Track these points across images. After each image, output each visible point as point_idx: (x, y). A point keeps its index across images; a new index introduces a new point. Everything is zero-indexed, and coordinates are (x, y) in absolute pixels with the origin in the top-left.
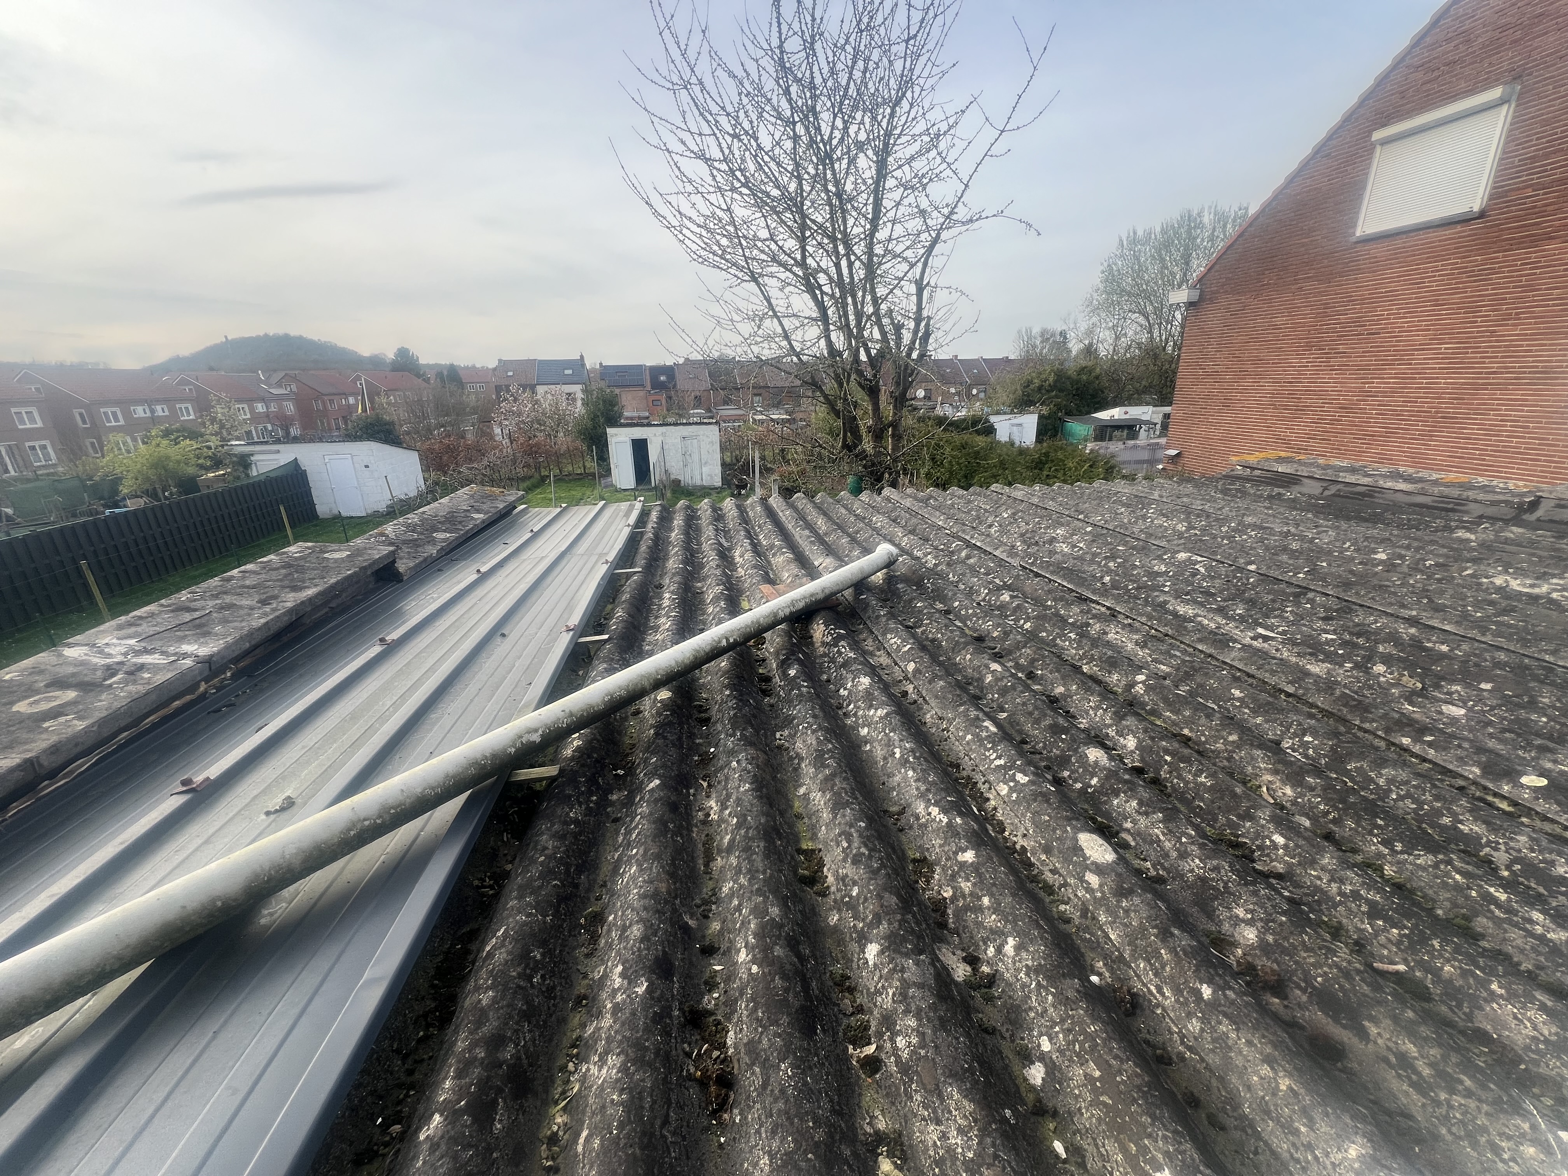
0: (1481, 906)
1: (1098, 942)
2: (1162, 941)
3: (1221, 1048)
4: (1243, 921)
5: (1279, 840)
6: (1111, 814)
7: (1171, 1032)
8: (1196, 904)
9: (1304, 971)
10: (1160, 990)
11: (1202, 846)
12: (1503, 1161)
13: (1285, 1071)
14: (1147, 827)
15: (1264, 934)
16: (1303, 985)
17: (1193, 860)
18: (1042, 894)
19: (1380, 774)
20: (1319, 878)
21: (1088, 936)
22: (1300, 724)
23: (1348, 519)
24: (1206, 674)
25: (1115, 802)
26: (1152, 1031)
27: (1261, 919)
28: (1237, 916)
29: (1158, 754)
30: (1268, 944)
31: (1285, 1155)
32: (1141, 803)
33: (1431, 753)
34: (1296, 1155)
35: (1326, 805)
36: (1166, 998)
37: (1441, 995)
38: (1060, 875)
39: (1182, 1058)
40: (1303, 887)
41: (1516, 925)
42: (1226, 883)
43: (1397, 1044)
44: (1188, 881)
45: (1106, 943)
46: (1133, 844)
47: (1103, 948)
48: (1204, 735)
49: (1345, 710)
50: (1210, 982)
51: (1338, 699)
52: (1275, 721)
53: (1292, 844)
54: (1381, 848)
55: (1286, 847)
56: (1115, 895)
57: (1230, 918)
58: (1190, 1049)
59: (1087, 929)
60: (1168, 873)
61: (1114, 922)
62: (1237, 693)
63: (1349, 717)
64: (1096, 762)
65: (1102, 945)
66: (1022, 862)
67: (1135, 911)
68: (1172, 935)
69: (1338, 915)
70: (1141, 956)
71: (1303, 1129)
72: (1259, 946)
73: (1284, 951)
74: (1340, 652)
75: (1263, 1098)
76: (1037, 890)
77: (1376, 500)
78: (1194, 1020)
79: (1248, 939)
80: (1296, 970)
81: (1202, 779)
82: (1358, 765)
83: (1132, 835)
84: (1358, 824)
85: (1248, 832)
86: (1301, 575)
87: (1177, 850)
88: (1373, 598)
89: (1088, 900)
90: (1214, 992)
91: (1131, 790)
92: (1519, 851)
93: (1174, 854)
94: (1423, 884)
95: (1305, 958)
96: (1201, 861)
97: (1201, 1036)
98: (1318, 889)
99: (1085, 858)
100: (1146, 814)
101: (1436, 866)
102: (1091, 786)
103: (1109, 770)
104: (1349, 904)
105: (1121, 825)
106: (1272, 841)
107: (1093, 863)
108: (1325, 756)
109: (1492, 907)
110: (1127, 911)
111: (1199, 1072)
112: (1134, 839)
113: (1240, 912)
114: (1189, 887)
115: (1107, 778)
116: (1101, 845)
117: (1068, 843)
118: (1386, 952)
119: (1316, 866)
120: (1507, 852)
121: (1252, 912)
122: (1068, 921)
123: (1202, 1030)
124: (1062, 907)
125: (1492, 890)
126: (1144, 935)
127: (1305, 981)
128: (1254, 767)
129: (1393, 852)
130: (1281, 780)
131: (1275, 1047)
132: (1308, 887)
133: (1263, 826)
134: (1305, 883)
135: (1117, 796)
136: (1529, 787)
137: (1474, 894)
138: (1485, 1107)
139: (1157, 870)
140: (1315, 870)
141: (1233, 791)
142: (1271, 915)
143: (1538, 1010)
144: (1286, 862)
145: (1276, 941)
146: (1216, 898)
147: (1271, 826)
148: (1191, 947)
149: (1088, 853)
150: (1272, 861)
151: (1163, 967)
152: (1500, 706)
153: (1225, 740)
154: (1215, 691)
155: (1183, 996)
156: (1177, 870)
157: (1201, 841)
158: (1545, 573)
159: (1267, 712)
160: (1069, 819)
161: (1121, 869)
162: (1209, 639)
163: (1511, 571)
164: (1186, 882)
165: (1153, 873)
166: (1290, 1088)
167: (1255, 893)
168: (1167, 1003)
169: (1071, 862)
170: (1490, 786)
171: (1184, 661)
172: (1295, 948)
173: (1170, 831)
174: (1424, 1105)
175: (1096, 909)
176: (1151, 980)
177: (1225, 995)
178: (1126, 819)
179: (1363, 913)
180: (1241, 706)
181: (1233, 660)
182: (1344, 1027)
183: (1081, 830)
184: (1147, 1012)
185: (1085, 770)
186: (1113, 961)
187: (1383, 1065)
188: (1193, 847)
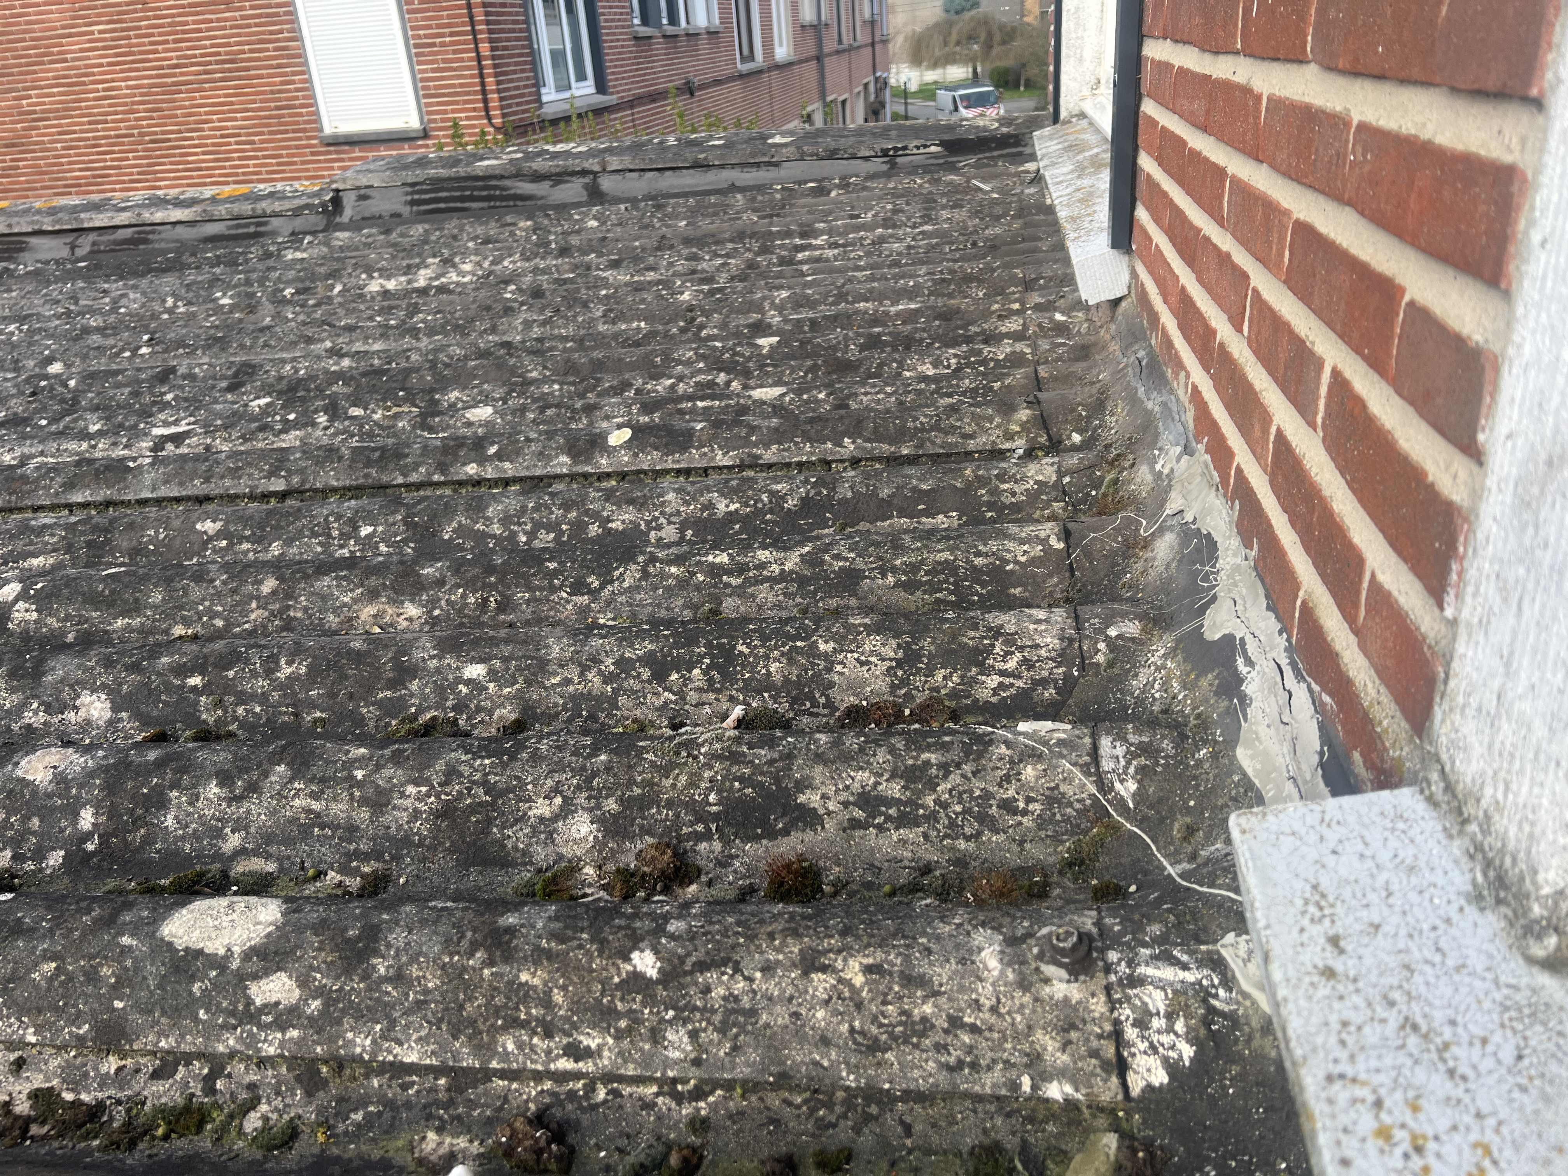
0: (715, 586)
1: (390, 1104)
2: (508, 959)
3: (743, 1030)
4: (555, 818)
5: (475, 671)
6: (178, 852)
7: (649, 1106)
8: (465, 864)
9: (686, 805)
10: (576, 1052)
11: (397, 759)
12: (1025, 813)
13: (839, 951)
14: (273, 813)
15: (599, 807)
16: (700, 828)
17: (403, 795)
18: (181, 1145)
19: (488, 519)
20: (568, 681)
21: (358, 1116)
22: (338, 517)
23: (143, 275)
24: (131, 526)
25: (170, 821)
26: (623, 1142)
27: (578, 788)
28: (542, 819)
29: (169, 688)
30: (615, 817)
31: (943, 1078)
32: (225, 779)
33: (509, 468)
34: (952, 1060)
35: (474, 591)
36: (597, 1054)
37: (791, 707)
38: (188, 1059)
39: (699, 1125)
40: (558, 714)
41: (758, 581)
42: (485, 783)
43: (847, 787)
44: (422, 839)
45: (405, 1087)
46: (271, 867)
47: (408, 1105)
48: (217, 615)
49: (373, 472)
50: (635, 942)
51: (353, 460)
52: (300, 535)
53: (497, 664)
54: (578, 599)
55: (492, 675)
56: (348, 972)
57: (535, 832)
58: (698, 1094)
59: (346, 1105)
60: (379, 857)
61: (393, 1023)
62: (209, 526)
63: (385, 479)
64: (60, 779)
65: (400, 1099)
66: (64, 1129)
67: (413, 959)
68: (511, 931)
69: (626, 713)
70: (494, 1031)
71: (928, 1009)
72: (607, 832)
73: (643, 803)
74: (292, 417)
75: (852, 1030)
76: (162, 1150)
77: (157, 246)
78: (670, 1035)
79: (585, 838)
80: (677, 816)
81: (285, 671)
82: (455, 524)
83: (255, 853)
84: (530, 588)
85: (425, 698)
86: (144, 350)
87: (364, 801)
88: (266, 345)
89: (299, 1042)
90: (656, 952)
91: (184, 770)
92: (678, 513)
93: (363, 815)
94: (650, 609)
95: (674, 786)
96: (417, 784)
97: (700, 1048)
98: (577, 699)
99: (220, 963)
100: (253, 788)
101: (646, 575)
102: (87, 836)
103: (103, 770)
104: (625, 684)
105: (218, 856)
106: (468, 682)
107: (247, 956)
108: (405, 541)
109: (725, 578)
110: (399, 978)
111: (741, 1113)
112: (268, 857)
113: (541, 808)
114: (432, 848)
115: (110, 788)
116: (230, 906)
117: (152, 971)
118: (707, 709)
119: (552, 667)
120: (670, 523)
121: (556, 790)
122: (292, 1134)
123: (694, 1035)
124: (252, 1122)
125: (710, 558)
126: (467, 985)
127: (699, 819)
128: (336, 611)
129: (594, 593)
130: (391, 601)
131: (796, 934)
132: (565, 707)
133: (438, 670)
134: (556, 705)
135: (163, 804)
136: (621, 446)
137: (700, 577)
138: (967, 768)
139: (357, 871)
140: (554, 674)
141: (350, 652)
142: (583, 768)
143: (869, 635)
144: (510, 698)
145: (621, 801)
146: (489, 821)
147: (449, 660)
148: (557, 918)
149: (216, 947)
150: (490, 713)
151: (547, 1003)
152: (509, 393)
153: (258, 598)
154: (169, 547)
155: (619, 1015)
156: (388, 837)
157: (387, 752)
158: (409, 267)
159: (278, 527)
160: (109, 922)
161: (312, 914)
162: (83, 476)
163: (376, 275)
164: (421, 844)
165: (354, 883)
166: (868, 970)
167: (536, 758)
168: (606, 1060)
169: (193, 1002)
170: (589, 469)
171: (70, 528)
172: (650, 784)
173: (323, 781)
174: (926, 836)
175: (332, 1040)
176: (548, 1052)
177: (672, 937)
178: (218, 834)
179: (649, 682)
180: (231, 545)
181: (154, 489)
182: (786, 832)
183: (157, 920)
184: (586, 1119)
185: (45, 813)
186: (450, 1104)
187: (858, 833)
188: (387, 772)
